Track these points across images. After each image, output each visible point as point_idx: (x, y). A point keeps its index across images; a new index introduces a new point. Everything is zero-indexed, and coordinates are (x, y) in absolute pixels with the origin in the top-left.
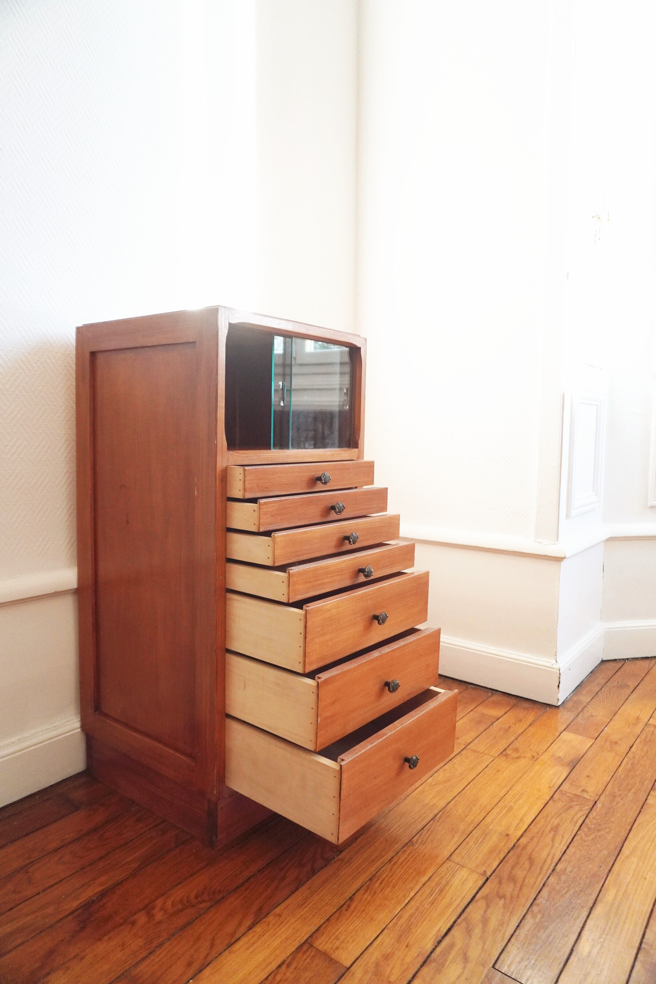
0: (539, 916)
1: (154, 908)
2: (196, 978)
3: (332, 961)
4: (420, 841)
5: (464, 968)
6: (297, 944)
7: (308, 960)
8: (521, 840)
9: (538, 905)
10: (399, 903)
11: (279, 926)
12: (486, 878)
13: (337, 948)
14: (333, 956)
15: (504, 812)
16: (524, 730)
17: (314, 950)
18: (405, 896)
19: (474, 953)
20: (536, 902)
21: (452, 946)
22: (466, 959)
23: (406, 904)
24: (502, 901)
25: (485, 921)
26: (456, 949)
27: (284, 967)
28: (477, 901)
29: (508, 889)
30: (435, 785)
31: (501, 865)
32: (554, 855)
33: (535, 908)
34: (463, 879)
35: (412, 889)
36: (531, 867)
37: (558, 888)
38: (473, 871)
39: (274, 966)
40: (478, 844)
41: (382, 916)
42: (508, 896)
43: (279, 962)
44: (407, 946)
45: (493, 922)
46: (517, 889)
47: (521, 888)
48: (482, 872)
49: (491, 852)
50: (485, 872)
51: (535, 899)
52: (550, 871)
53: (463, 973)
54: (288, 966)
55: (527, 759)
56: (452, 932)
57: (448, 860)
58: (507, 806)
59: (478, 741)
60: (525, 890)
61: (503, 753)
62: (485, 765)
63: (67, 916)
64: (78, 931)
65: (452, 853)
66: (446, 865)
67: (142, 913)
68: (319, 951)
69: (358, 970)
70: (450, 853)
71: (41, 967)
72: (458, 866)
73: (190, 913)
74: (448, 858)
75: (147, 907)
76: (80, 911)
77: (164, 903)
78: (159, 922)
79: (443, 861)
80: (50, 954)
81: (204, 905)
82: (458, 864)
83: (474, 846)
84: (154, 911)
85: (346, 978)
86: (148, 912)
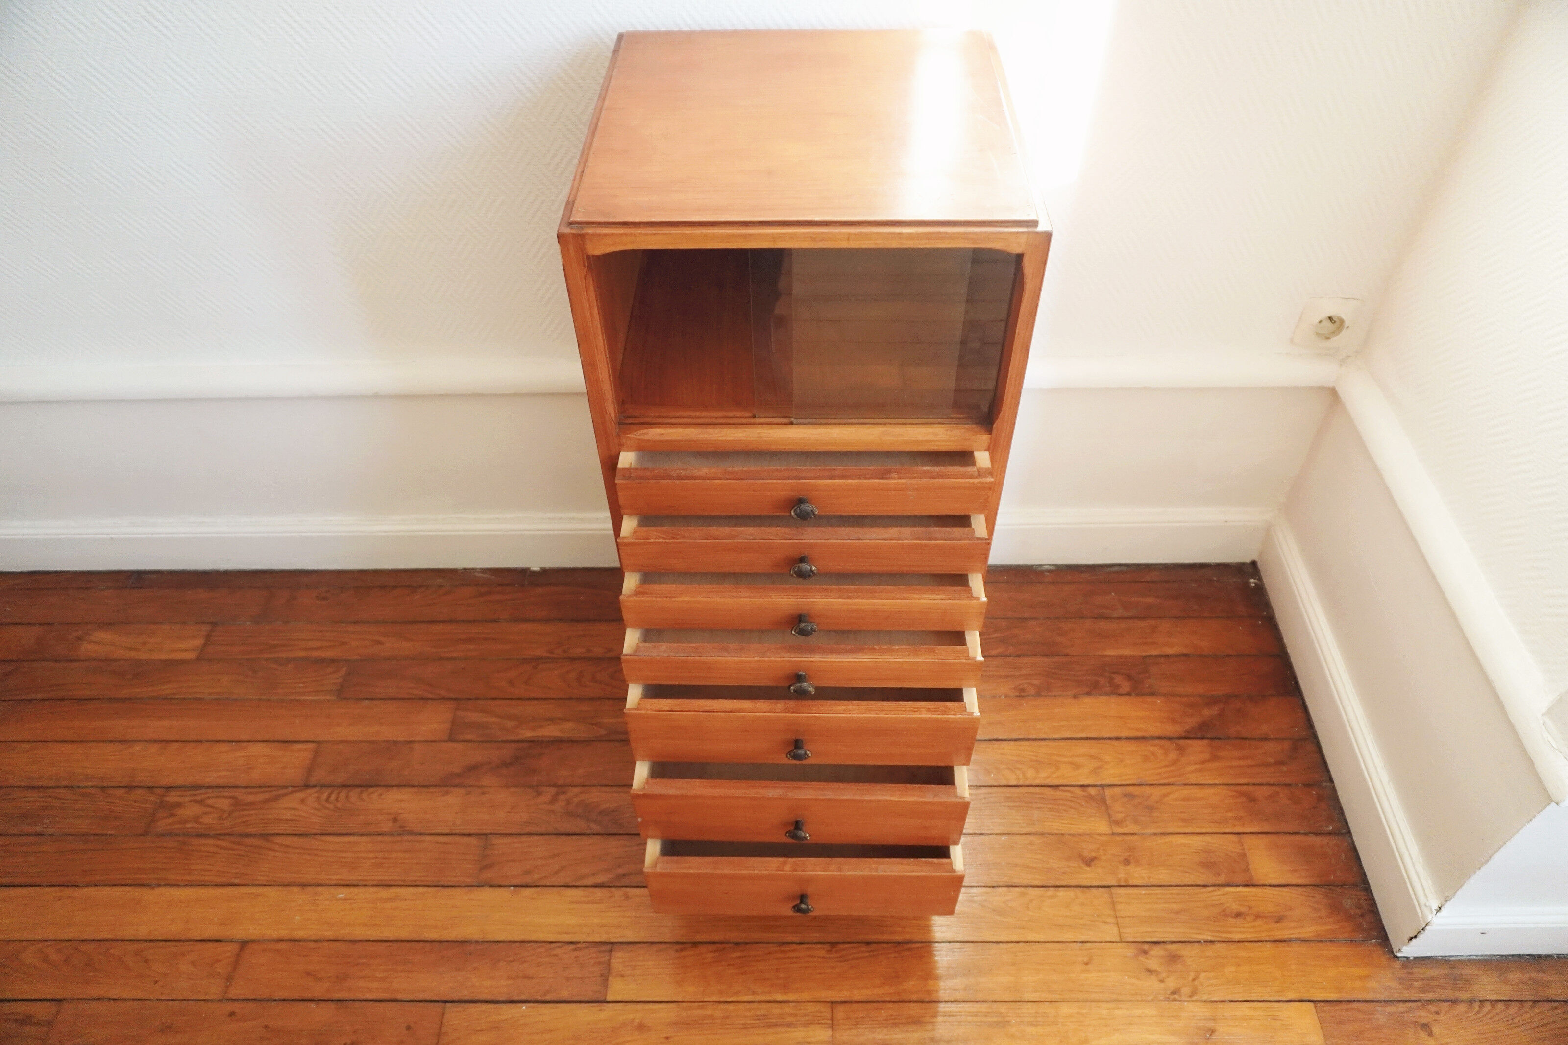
1: (564, 793)
2: (517, 889)
3: (605, 985)
4: (844, 954)
6: (604, 938)
7: (592, 961)
10: (721, 992)
11: (614, 907)
13: (622, 976)
14: (610, 978)
15: (989, 1020)
16: (1256, 939)
17: (607, 958)
18: (737, 993)
23: (726, 1002)
27: (572, 946)
34: (809, 1040)
35: (754, 993)
39: (567, 938)
41: (691, 989)
43: (574, 940)
44: (667, 1038)
54: (575, 950)
55: (1162, 985)
57: (829, 1005)
58: (1003, 1017)
59: (1145, 894)
61: (1144, 946)
62: (1083, 938)
63: (515, 741)
64: (505, 764)
65: (846, 1002)
66: (818, 1007)
67: (553, 790)
68: (609, 963)
69: (608, 1011)
70: (843, 999)
71: (458, 775)
72: (829, 1022)
73: (579, 825)
74: (832, 1003)
75: (561, 788)
76: (525, 745)
77: (576, 796)
78: (553, 812)
79: (823, 1000)
80: (473, 768)
81: (596, 828)
82: (832, 1019)
83: (880, 1018)
84: (562, 797)
85: (593, 1007)
86: (557, 794)
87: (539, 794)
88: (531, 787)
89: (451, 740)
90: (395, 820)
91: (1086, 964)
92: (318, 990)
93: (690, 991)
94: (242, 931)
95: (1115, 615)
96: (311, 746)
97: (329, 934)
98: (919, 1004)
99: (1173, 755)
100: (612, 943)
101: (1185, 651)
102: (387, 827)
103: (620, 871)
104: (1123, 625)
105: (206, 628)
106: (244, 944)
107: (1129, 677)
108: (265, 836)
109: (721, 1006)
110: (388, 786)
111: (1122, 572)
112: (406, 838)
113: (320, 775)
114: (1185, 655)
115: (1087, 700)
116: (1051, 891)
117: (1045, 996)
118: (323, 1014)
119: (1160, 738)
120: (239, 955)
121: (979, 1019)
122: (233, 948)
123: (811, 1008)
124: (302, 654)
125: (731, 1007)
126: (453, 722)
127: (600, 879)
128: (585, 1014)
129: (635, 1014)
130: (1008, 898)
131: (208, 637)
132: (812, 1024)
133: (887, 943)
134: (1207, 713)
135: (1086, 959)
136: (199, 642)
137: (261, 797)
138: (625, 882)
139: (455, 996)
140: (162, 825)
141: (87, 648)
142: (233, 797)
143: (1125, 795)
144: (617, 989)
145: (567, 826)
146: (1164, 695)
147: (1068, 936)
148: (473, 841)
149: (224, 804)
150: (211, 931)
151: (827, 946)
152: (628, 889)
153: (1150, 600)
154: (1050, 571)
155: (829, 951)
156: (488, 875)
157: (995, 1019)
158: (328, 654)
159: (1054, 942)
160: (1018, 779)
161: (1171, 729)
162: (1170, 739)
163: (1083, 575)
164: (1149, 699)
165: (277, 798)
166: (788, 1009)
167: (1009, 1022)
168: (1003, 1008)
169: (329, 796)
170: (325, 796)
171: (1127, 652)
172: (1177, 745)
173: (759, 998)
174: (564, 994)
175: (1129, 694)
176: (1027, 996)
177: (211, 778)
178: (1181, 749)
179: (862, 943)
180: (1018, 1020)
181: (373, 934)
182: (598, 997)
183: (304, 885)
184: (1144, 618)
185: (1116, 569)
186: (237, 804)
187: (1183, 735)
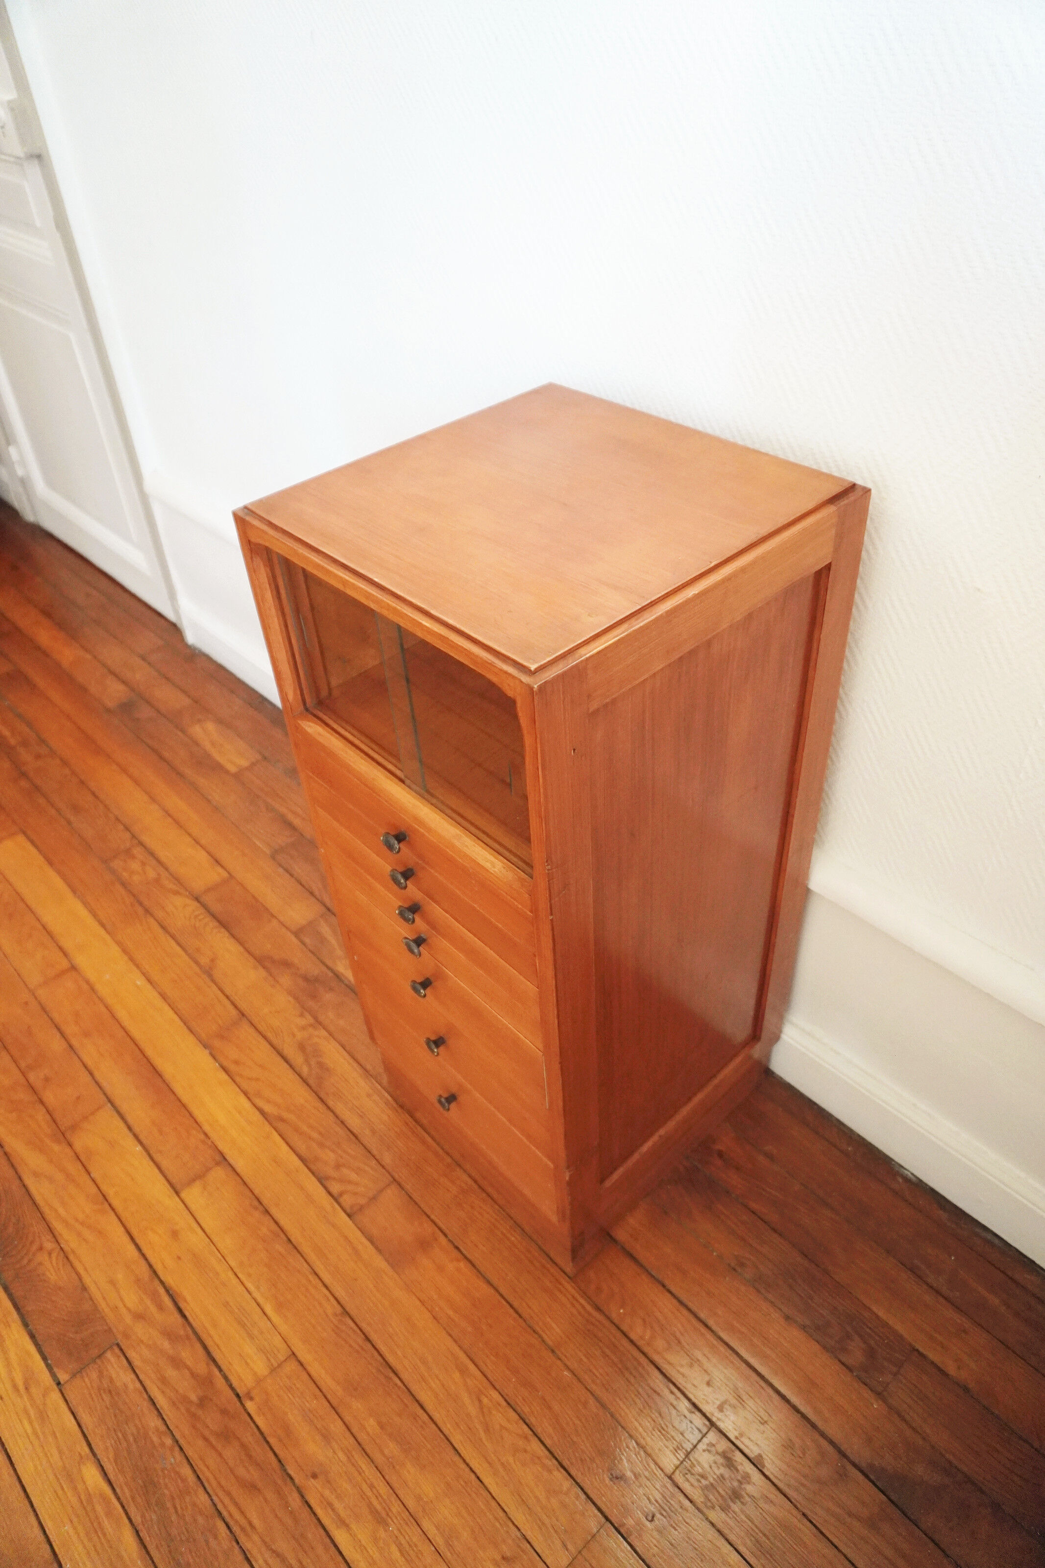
0: (155, 1439)
2: (221, 1068)
3: (191, 1181)
4: (344, 1328)
5: (129, 1310)
6: (226, 1150)
7: (203, 1159)
8: (296, 1495)
9: (171, 1450)
10: (242, 1264)
12: (241, 1395)
13: (206, 1188)
14: (198, 1181)
15: (375, 1503)
17: (212, 1166)
19: (140, 1330)
20: (177, 1449)
21: (161, 1307)
22: (139, 1317)
23: (237, 1274)
24: (194, 1397)
25: (176, 1362)
26: (153, 1309)
27: (204, 1137)
28: (207, 1364)
29: (212, 1420)
30: (480, 1401)
31: (256, 1430)
32: (247, 1535)
33: (169, 1441)
34: (250, 1361)
35: (258, 1288)
36: (236, 1477)
37: (188, 1499)
38: (259, 1381)
39: (209, 1128)
40: (311, 1416)
41: (229, 1241)
42: (200, 1412)
43: (210, 1134)
44: (179, 1258)
45: (171, 1373)
46: (207, 1433)
47: (206, 1439)
48: (253, 1394)
49: (288, 1430)
50: (251, 1399)
51: (181, 1449)
52: (220, 1507)
53: (125, 1306)
54: (203, 1142)
56: (177, 1315)
57: (290, 1353)
58: (388, 1515)
60: (200, 1443)
62: (529, 1535)
63: (328, 967)
64: (306, 979)
65: (301, 1364)
66: (282, 1346)
67: (312, 1021)
68: (208, 1170)
69: (170, 1201)
70: (302, 1360)
71: (273, 962)
72: (275, 1365)
73: (298, 1060)
74: (294, 1354)
75: (318, 1023)
76: (330, 974)
77: (319, 1037)
78: (294, 1035)
79: (290, 1345)
80: (286, 964)
81: (305, 1070)
82: (279, 1366)
83: (307, 1405)
84: (311, 1030)
85: (168, 1189)
86: (311, 1025)
87: (302, 1015)
88: (303, 1007)
89: (297, 934)
90: (212, 961)
91: (504, 1558)
92: (70, 1029)
93: (226, 1243)
94: (80, 960)
95: (931, 1279)
96: (225, 875)
97: (110, 1001)
98: (344, 1427)
99: (824, 1472)
100: (225, 1159)
101: (972, 1385)
102: (204, 960)
103: (285, 1115)
104: (929, 1298)
105: (258, 757)
106: (73, 968)
107: (871, 1353)
108: (147, 911)
109: (230, 1273)
110: (233, 936)
111: (992, 1245)
112: (204, 976)
113: (208, 899)
114: (966, 1390)
115: (796, 1333)
116: (551, 1463)
117: (439, 1541)
118: (57, 1045)
119: (831, 1442)
120: (63, 973)
121: (369, 1494)
122: (65, 964)
123: (277, 1340)
124: (283, 810)
125: (235, 1281)
126: (310, 923)
127: (267, 1108)
128: (158, 1190)
129: (182, 1221)
130: (508, 1425)
131: (253, 764)
132: (264, 1353)
133: (381, 1355)
134: (920, 1470)
135: (508, 1554)
136: (244, 763)
137: (171, 886)
138: (280, 1125)
139: (118, 1102)
140: (117, 864)
141: (197, 731)
142: (159, 874)
143: (724, 1455)
144: (194, 1195)
145: (290, 1051)
146: (890, 1407)
147: (519, 1517)
148: (234, 1012)
149: (151, 874)
150: (67, 944)
151: (339, 1309)
152: (275, 1133)
153: (994, 1300)
154: (907, 1180)
155: (335, 1315)
156: (217, 1043)
157: (378, 1507)
158: (297, 822)
159: (499, 1505)
160: (642, 1338)
161: (856, 1448)
162: (843, 1454)
163: (941, 1212)
164: (867, 1393)
165: (176, 893)
166: (264, 1324)
167: (387, 1525)
168: (396, 1507)
169: (199, 915)
170: (197, 913)
171: (899, 1328)
172: (843, 1467)
173: (256, 1295)
174: (165, 1163)
175: (849, 1369)
176: (426, 1525)
177: (162, 854)
178: (842, 1476)
179: (364, 1334)
180: (396, 1532)
181: (127, 1023)
182: (178, 1187)
183: (132, 959)
184: (958, 1309)
185: (989, 1237)
186: (157, 881)
187: (863, 1465)
